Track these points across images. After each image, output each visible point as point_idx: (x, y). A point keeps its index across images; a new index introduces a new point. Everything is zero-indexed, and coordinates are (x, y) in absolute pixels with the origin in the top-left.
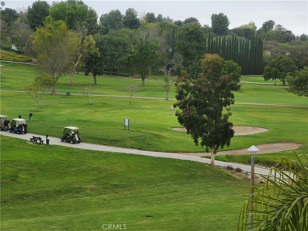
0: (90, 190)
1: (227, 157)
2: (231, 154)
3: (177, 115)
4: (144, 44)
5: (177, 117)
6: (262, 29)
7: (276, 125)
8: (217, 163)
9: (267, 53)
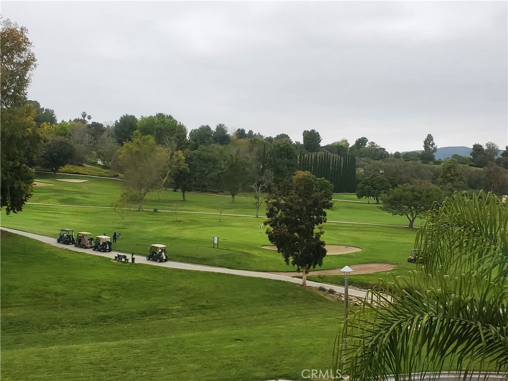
0: (176, 312)
1: (319, 277)
2: (323, 274)
3: (267, 233)
4: (234, 160)
5: (268, 235)
6: (355, 146)
7: (370, 245)
8: (309, 283)
9: (360, 171)
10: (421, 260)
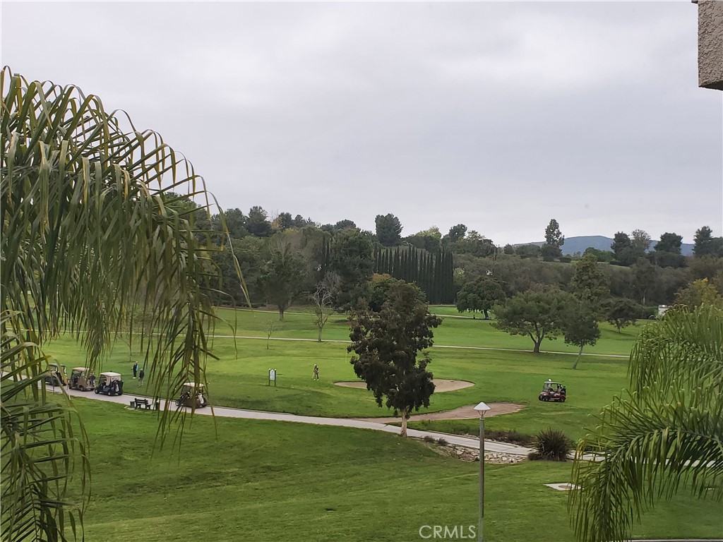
0: (232, 476)
1: (423, 423)
2: (427, 420)
4: (283, 260)
5: (354, 365)
6: (449, 237)
7: (484, 377)
8: (410, 432)
9: (459, 272)
10: (557, 396)
